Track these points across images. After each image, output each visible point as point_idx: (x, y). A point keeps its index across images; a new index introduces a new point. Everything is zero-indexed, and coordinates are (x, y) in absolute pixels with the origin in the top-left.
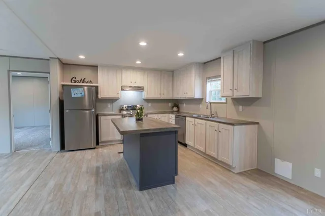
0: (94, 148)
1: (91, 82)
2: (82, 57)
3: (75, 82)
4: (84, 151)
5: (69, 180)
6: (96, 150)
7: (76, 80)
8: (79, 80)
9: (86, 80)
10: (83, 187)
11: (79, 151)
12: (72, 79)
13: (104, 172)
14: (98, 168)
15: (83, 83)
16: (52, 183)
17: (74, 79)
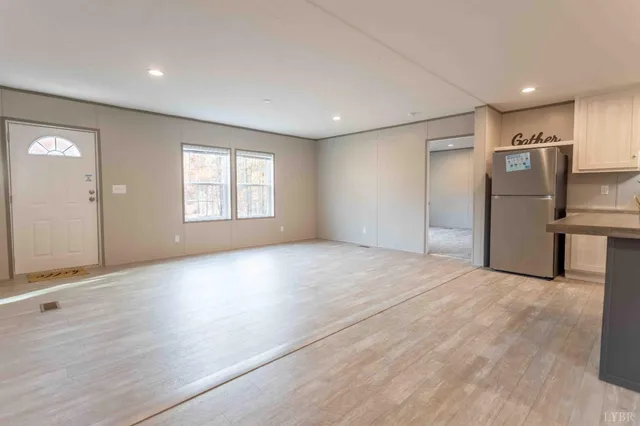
0: (550, 279)
1: (555, 139)
2: (528, 90)
3: (521, 143)
4: (525, 278)
5: (471, 304)
6: (551, 282)
7: (522, 139)
8: (529, 138)
9: (543, 137)
10: (485, 320)
11: (516, 276)
12: (515, 138)
13: (538, 319)
14: (532, 308)
15: (537, 142)
16: (446, 299)
17: (518, 138)
